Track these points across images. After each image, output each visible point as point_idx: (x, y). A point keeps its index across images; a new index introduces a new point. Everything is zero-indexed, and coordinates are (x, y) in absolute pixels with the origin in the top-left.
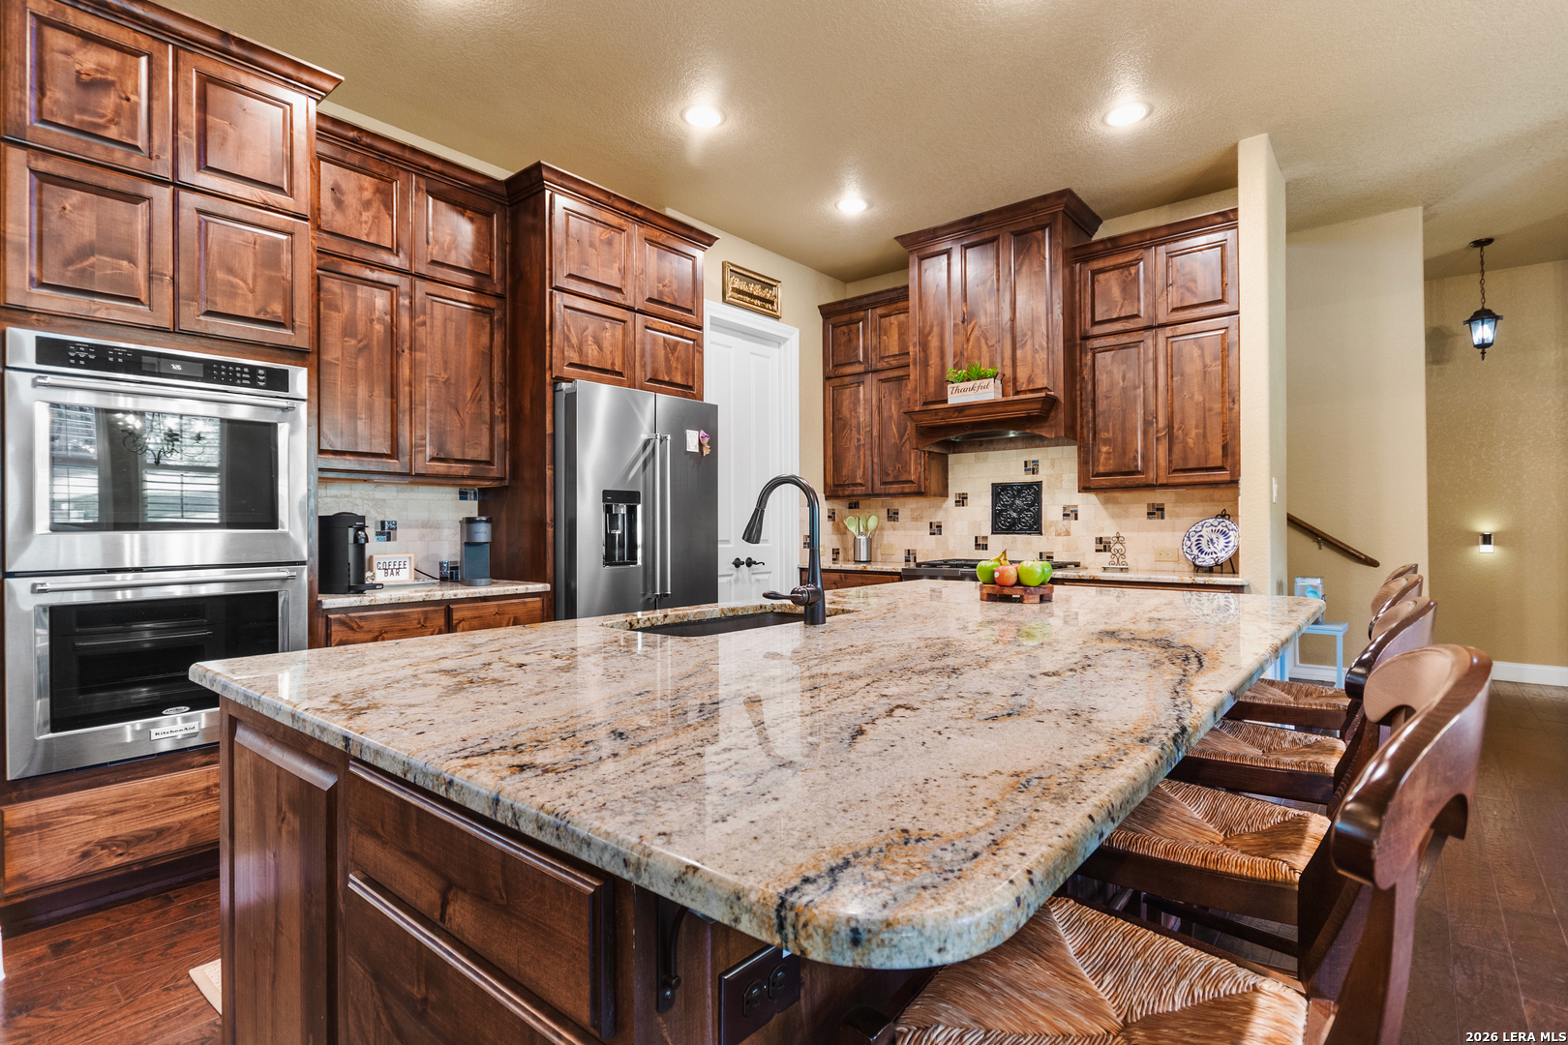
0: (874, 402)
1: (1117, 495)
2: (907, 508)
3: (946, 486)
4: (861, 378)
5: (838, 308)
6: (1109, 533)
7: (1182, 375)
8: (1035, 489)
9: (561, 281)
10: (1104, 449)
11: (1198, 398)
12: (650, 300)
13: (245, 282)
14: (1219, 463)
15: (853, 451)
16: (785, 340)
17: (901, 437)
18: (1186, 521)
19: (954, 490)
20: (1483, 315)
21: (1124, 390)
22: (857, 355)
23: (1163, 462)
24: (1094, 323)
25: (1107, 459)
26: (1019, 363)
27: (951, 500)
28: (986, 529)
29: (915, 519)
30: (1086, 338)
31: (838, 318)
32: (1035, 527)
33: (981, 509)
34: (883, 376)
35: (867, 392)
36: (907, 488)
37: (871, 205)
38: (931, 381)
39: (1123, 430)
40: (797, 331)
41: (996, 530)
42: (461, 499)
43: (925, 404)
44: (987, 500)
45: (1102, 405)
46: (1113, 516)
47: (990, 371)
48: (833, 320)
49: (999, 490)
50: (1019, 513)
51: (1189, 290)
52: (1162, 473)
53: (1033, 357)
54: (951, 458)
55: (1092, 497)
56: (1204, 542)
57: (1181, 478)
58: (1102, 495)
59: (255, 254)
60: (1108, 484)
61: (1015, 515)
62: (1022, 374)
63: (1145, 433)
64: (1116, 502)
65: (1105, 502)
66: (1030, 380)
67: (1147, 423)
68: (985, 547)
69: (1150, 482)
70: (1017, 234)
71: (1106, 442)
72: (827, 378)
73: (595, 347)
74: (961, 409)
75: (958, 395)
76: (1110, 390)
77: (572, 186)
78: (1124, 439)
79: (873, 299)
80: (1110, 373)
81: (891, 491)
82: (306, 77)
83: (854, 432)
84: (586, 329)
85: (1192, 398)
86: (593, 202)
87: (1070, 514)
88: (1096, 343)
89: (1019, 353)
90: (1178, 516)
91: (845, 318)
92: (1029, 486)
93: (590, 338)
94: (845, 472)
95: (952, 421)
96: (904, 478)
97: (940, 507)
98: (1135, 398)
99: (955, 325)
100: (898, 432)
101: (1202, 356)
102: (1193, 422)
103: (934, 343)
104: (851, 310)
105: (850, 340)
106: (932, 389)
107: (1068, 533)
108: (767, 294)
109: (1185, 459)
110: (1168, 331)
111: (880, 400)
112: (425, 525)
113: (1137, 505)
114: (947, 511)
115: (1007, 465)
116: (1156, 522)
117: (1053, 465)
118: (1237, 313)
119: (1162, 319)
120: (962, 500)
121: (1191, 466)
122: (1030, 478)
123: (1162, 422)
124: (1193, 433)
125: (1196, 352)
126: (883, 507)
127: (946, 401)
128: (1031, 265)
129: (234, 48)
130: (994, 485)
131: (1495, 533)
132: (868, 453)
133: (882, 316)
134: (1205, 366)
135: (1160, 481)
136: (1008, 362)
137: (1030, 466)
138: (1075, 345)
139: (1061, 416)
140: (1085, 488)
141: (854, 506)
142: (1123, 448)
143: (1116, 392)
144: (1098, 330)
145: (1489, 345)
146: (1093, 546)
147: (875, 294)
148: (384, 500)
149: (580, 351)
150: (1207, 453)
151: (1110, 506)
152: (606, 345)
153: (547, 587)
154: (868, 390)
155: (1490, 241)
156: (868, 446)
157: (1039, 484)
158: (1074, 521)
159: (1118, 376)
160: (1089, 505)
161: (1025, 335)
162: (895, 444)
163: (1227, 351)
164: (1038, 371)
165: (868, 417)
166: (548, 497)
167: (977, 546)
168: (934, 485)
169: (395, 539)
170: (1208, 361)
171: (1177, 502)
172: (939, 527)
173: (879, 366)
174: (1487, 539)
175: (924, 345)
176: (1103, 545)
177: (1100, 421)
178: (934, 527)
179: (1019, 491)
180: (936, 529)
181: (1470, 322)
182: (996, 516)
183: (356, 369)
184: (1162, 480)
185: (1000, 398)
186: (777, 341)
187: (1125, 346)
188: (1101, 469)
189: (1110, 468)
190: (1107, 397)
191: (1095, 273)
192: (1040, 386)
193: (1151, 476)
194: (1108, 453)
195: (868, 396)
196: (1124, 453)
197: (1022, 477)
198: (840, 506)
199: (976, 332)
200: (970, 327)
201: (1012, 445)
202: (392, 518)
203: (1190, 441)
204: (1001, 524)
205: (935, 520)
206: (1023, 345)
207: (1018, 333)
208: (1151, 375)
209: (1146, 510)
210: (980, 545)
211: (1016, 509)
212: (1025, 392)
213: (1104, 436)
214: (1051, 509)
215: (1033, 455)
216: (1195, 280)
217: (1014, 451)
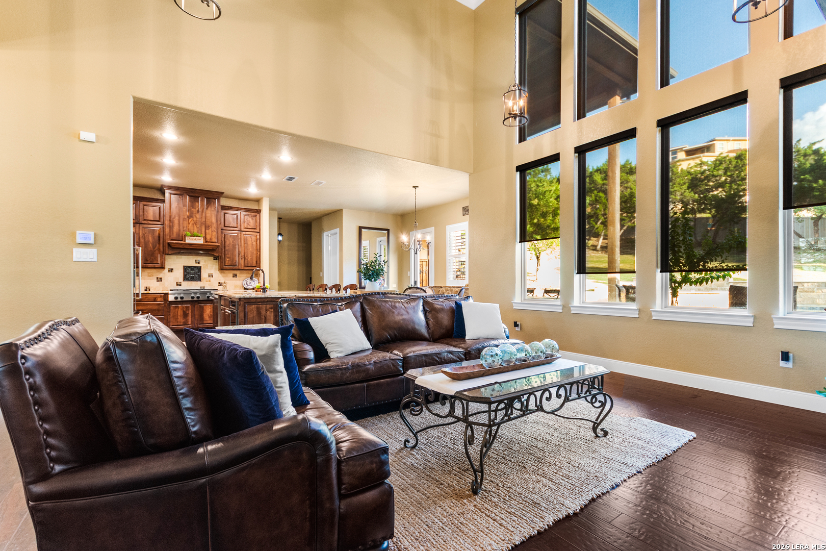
0: (140, 234)
1: (227, 271)
2: (146, 272)
3: (164, 266)
6: (222, 281)
7: (247, 244)
8: (199, 268)
11: (251, 250)
14: (255, 265)
17: (154, 248)
18: (242, 278)
19: (167, 266)
20: (280, 234)
21: (233, 245)
23: (243, 264)
24: (225, 226)
26: (207, 234)
27: (166, 270)
28: (181, 279)
29: (149, 276)
30: (222, 229)
32: (199, 279)
33: (179, 274)
34: (145, 226)
36: (157, 266)
37: (173, 179)
39: (233, 255)
41: (185, 280)
43: (174, 240)
44: (182, 271)
46: (223, 277)
47: (200, 235)
49: (186, 268)
51: (249, 224)
53: (212, 233)
54: (167, 256)
55: (220, 271)
56: (248, 283)
57: (247, 268)
60: (228, 268)
61: (191, 276)
62: (208, 237)
63: (238, 256)
64: (224, 273)
66: (211, 239)
67: (239, 254)
68: (181, 285)
70: (207, 198)
71: (228, 258)
75: (189, 240)
76: (229, 245)
78: (232, 258)
79: (141, 198)
80: (229, 240)
81: (149, 266)
85: (249, 250)
87: (211, 276)
89: (207, 231)
90: (240, 277)
92: (196, 267)
95: (186, 247)
96: (155, 262)
97: (161, 272)
98: (236, 247)
99: (184, 218)
100: (152, 246)
101: (252, 240)
102: (249, 255)
103: (176, 222)
107: (210, 281)
109: (248, 264)
110: (245, 233)
113: (230, 273)
114: (164, 274)
115: (190, 261)
116: (235, 278)
117: (205, 262)
118: (260, 233)
119: (242, 230)
120: (171, 270)
122: (197, 265)
123: (242, 254)
124: (250, 258)
125: (250, 239)
127: (185, 241)
128: (211, 208)
130: (184, 267)
133: (145, 205)
136: (204, 233)
137: (197, 262)
142: (233, 260)
143: (231, 245)
144: (225, 228)
146: (218, 284)
150: (253, 262)
151: (222, 274)
154: (137, 230)
155: (281, 218)
157: (201, 267)
158: (212, 278)
159: (232, 242)
160: (218, 273)
162: (151, 250)
163: (259, 241)
164: (213, 237)
165: (137, 239)
167: (177, 285)
170: (253, 242)
171: (241, 273)
172: (161, 279)
173: (143, 222)
176: (220, 284)
177: (226, 252)
178: (159, 279)
179: (193, 269)
180: (159, 280)
182: (185, 276)
184: (242, 268)
185: (202, 243)
187: (234, 234)
188: (227, 264)
189: (229, 264)
190: (228, 247)
191: (226, 213)
192: (214, 241)
193: (236, 267)
194: (228, 261)
195: (137, 232)
196: (233, 261)
197: (194, 265)
199: (192, 222)
200: (190, 220)
203: (249, 260)
204: (186, 278)
205: (159, 276)
206: (209, 229)
207: (207, 225)
208: (240, 242)
209: (232, 275)
210: (178, 284)
211: (192, 274)
212: (209, 242)
213: (227, 256)
214: (204, 274)
215: (199, 258)
216: (250, 222)
217: (192, 256)
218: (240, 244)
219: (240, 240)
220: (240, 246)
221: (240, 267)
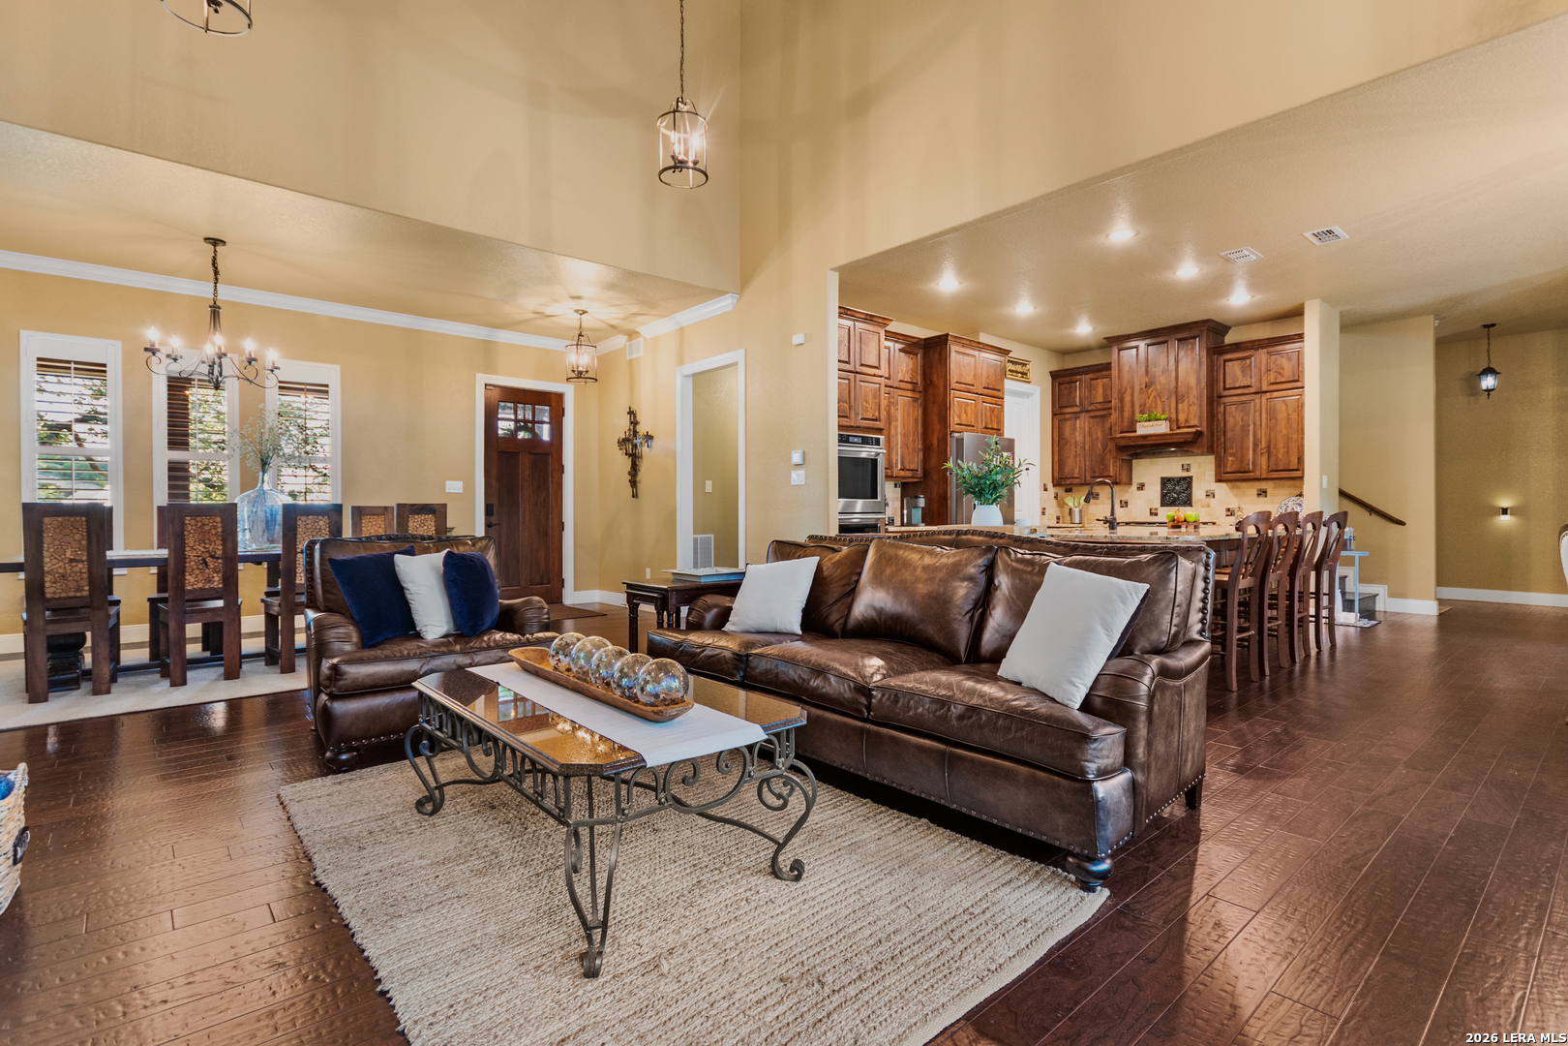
0: (1086, 430)
1: (1239, 484)
2: (1106, 492)
3: (1131, 479)
4: (1078, 415)
5: (1062, 373)
6: (1233, 506)
7: (1276, 419)
8: (1188, 481)
9: (954, 385)
10: (1230, 459)
11: (1284, 432)
12: (985, 388)
13: (870, 405)
14: (1296, 467)
15: (1072, 458)
16: (1032, 394)
17: (1104, 450)
18: (1280, 499)
19: (1136, 481)
20: (1489, 371)
21: (1242, 426)
22: (1075, 402)
23: (1264, 466)
24: (1225, 389)
25: (1232, 464)
26: (1180, 411)
27: (1134, 487)
28: (1157, 503)
30: (1220, 397)
31: (1062, 380)
32: (1187, 502)
33: (1154, 492)
34: (1093, 414)
35: (1082, 423)
37: (1093, 329)
38: (1126, 420)
39: (1242, 448)
40: (1039, 388)
41: (1163, 504)
42: (895, 487)
43: (1121, 433)
44: (1158, 487)
45: (1229, 435)
46: (1236, 496)
47: (1163, 416)
48: (1058, 380)
49: (1165, 481)
50: (1178, 494)
51: (1280, 373)
52: (1264, 472)
53: (1189, 408)
54: (1135, 462)
55: (1224, 485)
58: (1230, 484)
59: (872, 394)
60: (1232, 478)
61: (1175, 495)
62: (1182, 418)
63: (1254, 450)
64: (1238, 488)
65: (1232, 488)
66: (1186, 421)
67: (1255, 445)
68: (1156, 514)
69: (1256, 477)
70: (1179, 340)
71: (1232, 455)
72: (1054, 414)
73: (966, 415)
74: (1145, 437)
75: (1143, 429)
76: (1234, 426)
77: (959, 341)
78: (1242, 453)
79: (1086, 369)
80: (1234, 417)
81: (1095, 482)
82: (884, 322)
83: (1073, 447)
84: (963, 406)
85: (1281, 432)
86: (965, 346)
87: (1210, 495)
88: (1226, 400)
89: (1180, 406)
90: (1275, 496)
91: (1067, 379)
92: (1185, 479)
93: (964, 411)
94: (1066, 470)
95: (1139, 443)
96: (1105, 474)
97: (1127, 491)
98: (1249, 430)
99: (1141, 389)
100: (1103, 448)
101: (1287, 409)
102: (1282, 445)
103: (1128, 398)
104: (1071, 375)
105: (1070, 392)
106: (1126, 424)
107: (1209, 506)
108: (1025, 370)
109: (1277, 464)
110: (1268, 395)
111: (1090, 428)
113: (1252, 489)
114: (1131, 494)
115: (1171, 466)
116: (1262, 499)
117: (1200, 466)
118: (1303, 388)
119: (1264, 388)
120: (1141, 487)
121: (1280, 468)
122: (1185, 474)
123: (1264, 444)
124: (1282, 451)
125: (1284, 407)
126: (1089, 491)
127: (1135, 431)
128: (1188, 357)
129: (868, 318)
130: (1162, 479)
131: (1511, 508)
132: (1082, 459)
133: (1092, 379)
134: (1288, 415)
135: (1263, 477)
136: (1173, 410)
137: (1185, 467)
138: (1213, 401)
139: (1205, 440)
140: (1219, 480)
141: (1069, 490)
142: (1242, 459)
143: (1238, 428)
144: (1227, 393)
145: (1492, 390)
146: (1225, 513)
147: (1088, 367)
149: (960, 417)
150: (1289, 462)
151: (1235, 490)
152: (969, 413)
154: (1082, 422)
155: (1493, 325)
156: (1082, 455)
157: (1191, 478)
158: (1212, 499)
159: (1239, 419)
160: (1222, 489)
161: (1183, 396)
162: (1101, 454)
163: (1300, 407)
164: (1191, 416)
165: (1082, 439)
166: (948, 487)
167: (1151, 514)
168: (1124, 478)
170: (1290, 412)
171: (1275, 487)
172: (1126, 503)
173: (1090, 408)
174: (1505, 511)
175: (1121, 400)
176: (1230, 512)
177: (1228, 443)
178: (1123, 503)
179: (1178, 482)
181: (1480, 375)
182: (1163, 496)
185: (1168, 431)
186: (1028, 395)
187: (1243, 403)
188: (1229, 470)
189: (1232, 470)
190: (1232, 430)
191: (1225, 361)
192: (1193, 425)
193: (1257, 474)
194: (1233, 461)
195: (1082, 426)
196: (1242, 461)
197: (1179, 473)
198: (1060, 491)
199: (1154, 393)
200: (1150, 390)
201: (1174, 456)
203: (1280, 455)
204: (1167, 501)
205: (1123, 499)
206: (1183, 402)
207: (1180, 394)
208: (1258, 419)
209: (1256, 493)
210: (1153, 513)
211: (1176, 492)
212: (1184, 427)
213: (1230, 451)
214: (1198, 492)
215: (1186, 460)
216: (1283, 369)
217: (1175, 458)
218: (1258, 423)
219: (1258, 414)
220: (1258, 427)
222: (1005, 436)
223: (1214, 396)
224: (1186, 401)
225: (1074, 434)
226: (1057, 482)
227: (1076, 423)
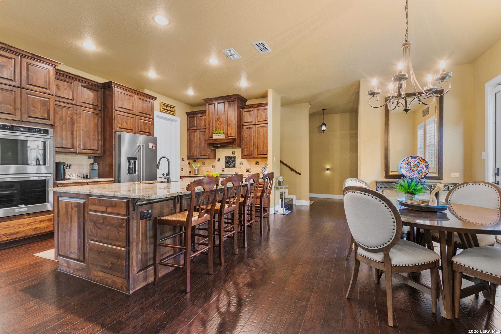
1: (250, 159)
2: (207, 161)
3: (215, 157)
4: (196, 131)
5: (190, 113)
6: (248, 168)
7: (260, 135)
8: (234, 158)
9: (117, 108)
10: (246, 150)
11: (262, 140)
12: (140, 113)
13: (38, 110)
14: (265, 154)
15: (194, 148)
16: (177, 121)
19: (217, 158)
20: (324, 124)
21: (250, 137)
22: (195, 125)
23: (256, 153)
24: (244, 123)
25: (246, 152)
26: (228, 130)
27: (217, 160)
28: (224, 167)
29: (209, 164)
30: (243, 125)
31: (190, 115)
32: (234, 166)
33: (223, 162)
34: (201, 130)
35: (197, 134)
36: (206, 157)
37: (195, 93)
38: (210, 133)
39: (249, 146)
40: (180, 118)
41: (226, 167)
42: (89, 158)
43: (209, 138)
44: (224, 160)
45: (246, 140)
46: (249, 164)
47: (222, 132)
48: (189, 116)
49: (227, 158)
50: (231, 163)
51: (261, 118)
52: (256, 155)
53: (231, 129)
54: (217, 150)
55: (245, 160)
56: (265, 170)
57: (260, 156)
58: (247, 159)
59: (40, 103)
60: (246, 157)
61: (230, 163)
62: (229, 133)
63: (253, 147)
64: (250, 161)
65: (248, 161)
66: (231, 134)
67: (254, 145)
68: (224, 171)
69: (254, 157)
70: (228, 102)
71: (246, 148)
72: (188, 130)
73: (126, 124)
74: (216, 140)
75: (216, 137)
76: (247, 137)
77: (120, 86)
78: (249, 148)
79: (198, 112)
80: (247, 134)
81: (202, 158)
82: (53, 63)
83: (194, 144)
84: (123, 119)
85: (261, 140)
86: (125, 90)
87: (241, 163)
88: (245, 127)
89: (228, 128)
90: (261, 164)
91: (192, 116)
93: (124, 122)
94: (192, 153)
95: (216, 142)
96: (205, 155)
97: (214, 162)
98: (252, 139)
99: (216, 121)
100: (204, 144)
101: (263, 131)
102: (262, 145)
103: (211, 124)
104: (194, 114)
105: (193, 121)
106: (211, 135)
107: (241, 168)
108: (172, 109)
109: (260, 152)
110: (258, 126)
111: (200, 136)
112: (79, 165)
113: (254, 161)
114: (216, 163)
115: (228, 152)
116: (257, 165)
117: (237, 152)
118: (267, 124)
119: (256, 123)
120: (219, 160)
121: (261, 154)
122: (233, 155)
123: (256, 145)
124: (262, 147)
125: (262, 131)
126: (201, 161)
127: (213, 138)
128: (231, 109)
129: (35, 57)
131: (329, 168)
132: (197, 148)
133: (201, 116)
135: (256, 157)
136: (226, 130)
137: (233, 153)
138: (241, 127)
139: (237, 142)
140: (242, 158)
141: (195, 161)
142: (249, 150)
143: (248, 138)
144: (245, 124)
145: (325, 130)
146: (245, 170)
148: (68, 159)
149: (122, 125)
150: (264, 151)
151: (249, 162)
152: (129, 123)
153: (113, 179)
154: (197, 133)
155: (325, 109)
156: (197, 147)
157: (235, 157)
158: (242, 165)
159: (249, 134)
160: (244, 161)
161: (230, 124)
162: (203, 147)
163: (267, 132)
164: (232, 132)
165: (197, 140)
166: (113, 158)
168: (212, 156)
169: (71, 168)
170: (264, 133)
171: (261, 161)
173: (200, 128)
174: (328, 169)
175: (209, 125)
176: (247, 170)
177: (245, 143)
179: (231, 158)
180: (213, 167)
181: (321, 125)
182: (226, 163)
183: (63, 128)
185: (224, 138)
186: (175, 121)
187: (250, 128)
188: (245, 154)
189: (247, 154)
190: (247, 139)
191: (244, 112)
192: (233, 136)
193: (254, 156)
195: (197, 135)
196: (249, 151)
197: (231, 155)
198: (191, 161)
199: (220, 123)
200: (219, 121)
201: (229, 148)
202: (70, 163)
203: (261, 149)
205: (213, 165)
206: (229, 127)
207: (228, 124)
208: (254, 134)
209: (255, 163)
210: (223, 170)
211: (230, 162)
212: (230, 137)
213: (246, 147)
214: (237, 163)
215: (234, 150)
216: (262, 116)
217: (230, 149)
218: (254, 136)
219: (254, 132)
220: (254, 138)
221: (254, 155)
222: (154, 136)
223: (240, 125)
224: (230, 126)
225: (194, 138)
226: (189, 158)
227: (195, 134)
